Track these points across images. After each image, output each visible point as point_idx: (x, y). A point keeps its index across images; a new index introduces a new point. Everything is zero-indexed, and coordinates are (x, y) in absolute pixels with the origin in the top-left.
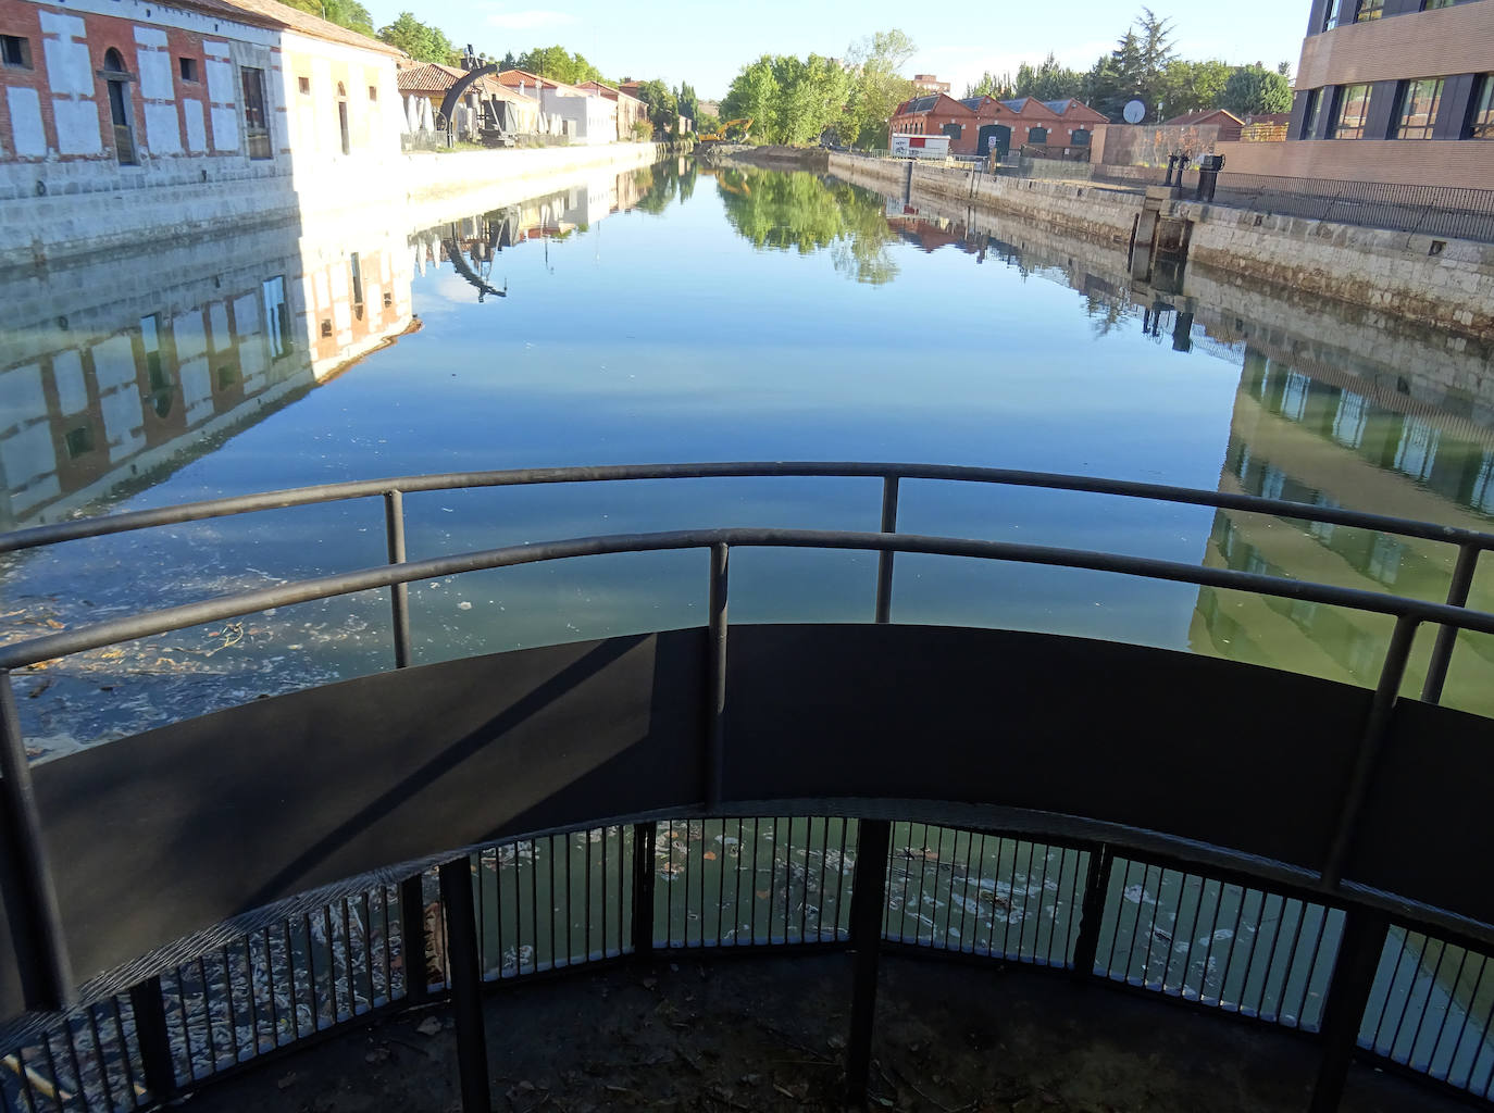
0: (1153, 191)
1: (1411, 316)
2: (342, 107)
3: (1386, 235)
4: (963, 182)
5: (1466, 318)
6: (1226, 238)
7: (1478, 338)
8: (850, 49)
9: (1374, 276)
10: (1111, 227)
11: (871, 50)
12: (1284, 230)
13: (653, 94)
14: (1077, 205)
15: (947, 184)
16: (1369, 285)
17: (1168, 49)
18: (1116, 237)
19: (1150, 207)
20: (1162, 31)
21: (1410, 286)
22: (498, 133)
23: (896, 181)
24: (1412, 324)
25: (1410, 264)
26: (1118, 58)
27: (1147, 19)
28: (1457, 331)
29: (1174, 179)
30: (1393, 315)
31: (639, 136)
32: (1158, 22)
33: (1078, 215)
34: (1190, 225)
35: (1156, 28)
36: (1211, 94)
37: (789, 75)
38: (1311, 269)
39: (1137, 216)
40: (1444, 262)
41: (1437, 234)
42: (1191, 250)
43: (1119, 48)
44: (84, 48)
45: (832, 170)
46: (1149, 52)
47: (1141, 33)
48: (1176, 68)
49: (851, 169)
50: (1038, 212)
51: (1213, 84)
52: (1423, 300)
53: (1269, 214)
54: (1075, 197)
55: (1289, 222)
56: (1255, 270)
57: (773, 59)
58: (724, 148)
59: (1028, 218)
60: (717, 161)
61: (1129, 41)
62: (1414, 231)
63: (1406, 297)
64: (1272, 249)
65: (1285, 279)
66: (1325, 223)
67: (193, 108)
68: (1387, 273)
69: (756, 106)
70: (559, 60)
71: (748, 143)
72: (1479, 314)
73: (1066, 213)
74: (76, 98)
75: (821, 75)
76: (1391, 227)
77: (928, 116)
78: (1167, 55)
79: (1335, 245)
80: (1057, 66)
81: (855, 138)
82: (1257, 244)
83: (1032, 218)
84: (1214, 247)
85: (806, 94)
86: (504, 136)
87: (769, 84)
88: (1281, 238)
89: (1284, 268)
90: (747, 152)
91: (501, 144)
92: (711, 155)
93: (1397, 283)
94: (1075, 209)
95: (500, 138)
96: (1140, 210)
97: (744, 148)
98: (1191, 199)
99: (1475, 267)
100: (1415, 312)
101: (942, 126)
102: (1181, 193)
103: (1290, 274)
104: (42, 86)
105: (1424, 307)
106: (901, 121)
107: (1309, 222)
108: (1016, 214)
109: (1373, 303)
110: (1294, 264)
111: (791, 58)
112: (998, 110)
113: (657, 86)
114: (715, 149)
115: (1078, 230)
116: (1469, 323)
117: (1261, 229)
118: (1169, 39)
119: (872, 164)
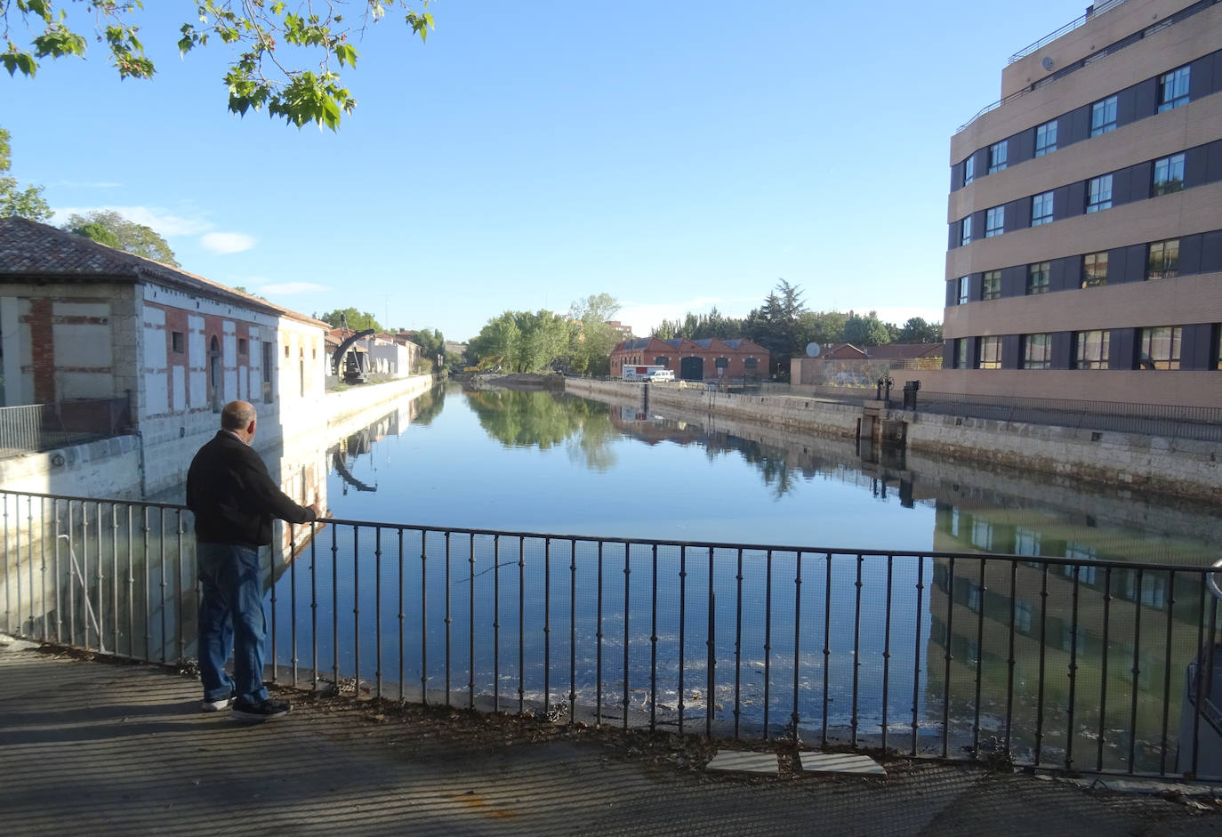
0: (868, 403)
1: (1087, 478)
2: (302, 362)
3: (1058, 429)
4: (699, 398)
5: (1129, 479)
6: (935, 434)
7: (1139, 490)
8: (572, 307)
9: (1055, 454)
10: (838, 427)
11: (587, 308)
12: (980, 427)
13: (424, 340)
14: (806, 413)
15: (684, 400)
16: (1052, 460)
17: (801, 305)
18: (843, 433)
19: (868, 413)
20: (795, 293)
21: (1083, 460)
22: (358, 374)
23: (635, 398)
24: (1089, 483)
25: (1079, 446)
26: (765, 311)
27: (784, 286)
28: (1124, 486)
29: (883, 395)
30: (1073, 477)
31: (422, 370)
32: (791, 288)
33: (808, 419)
34: (905, 425)
35: (792, 291)
36: (834, 333)
37: (528, 325)
38: (1006, 451)
39: (859, 420)
40: (1103, 445)
41: (1095, 429)
42: (909, 441)
43: (766, 304)
44: (203, 336)
45: (567, 389)
46: (788, 307)
47: (781, 295)
48: (808, 317)
49: (590, 389)
50: (773, 418)
51: (834, 326)
52: (1094, 468)
53: (967, 417)
54: (803, 408)
55: (983, 423)
56: (962, 452)
57: (514, 314)
58: (484, 376)
59: (764, 422)
60: (478, 386)
61: (772, 300)
62: (1078, 427)
63: (1082, 467)
64: (974, 439)
65: (988, 457)
66: (1010, 423)
67: (243, 369)
68: (1064, 452)
69: (504, 347)
70: (353, 317)
71: (500, 372)
72: (1135, 475)
73: (797, 417)
74: (199, 369)
75: (550, 324)
76: (1061, 425)
77: (645, 352)
78: (800, 309)
79: (1021, 436)
80: (719, 316)
81: (586, 367)
82: (961, 436)
83: (768, 422)
84: (927, 438)
85: (540, 338)
86: (361, 377)
87: (514, 331)
88: (979, 432)
89: (986, 451)
90: (500, 379)
91: (360, 382)
92: (474, 381)
93: (1072, 458)
94: (805, 416)
95: (359, 378)
96: (861, 416)
97: (498, 376)
98: (900, 409)
99: (1127, 448)
100: (1090, 476)
101: (655, 358)
102: (892, 405)
103: (991, 455)
104: (186, 365)
105: (1096, 473)
106: (621, 356)
107: (999, 422)
108: (752, 419)
109: (1058, 470)
110: (993, 448)
111: (527, 313)
112: (693, 347)
113: (425, 333)
114: (477, 377)
115: (810, 429)
116: (1130, 481)
117: (962, 427)
118: (800, 299)
119: (606, 386)
